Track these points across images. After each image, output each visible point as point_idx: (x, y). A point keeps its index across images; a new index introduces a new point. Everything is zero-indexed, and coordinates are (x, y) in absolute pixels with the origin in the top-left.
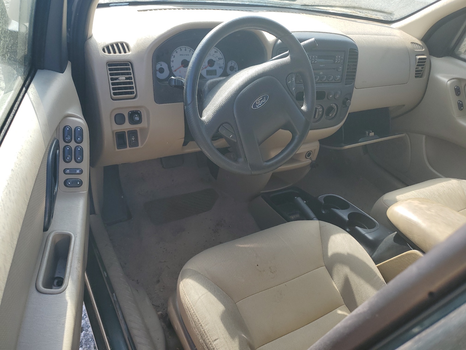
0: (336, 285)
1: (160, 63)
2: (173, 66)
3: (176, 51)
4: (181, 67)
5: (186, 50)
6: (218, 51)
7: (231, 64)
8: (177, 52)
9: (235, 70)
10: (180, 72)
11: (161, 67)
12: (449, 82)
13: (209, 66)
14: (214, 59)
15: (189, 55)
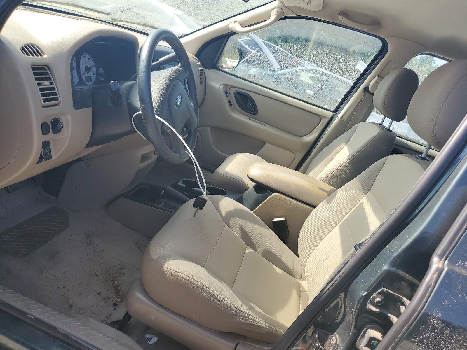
0: (236, 233)
12: (221, 87)
14: (89, 66)
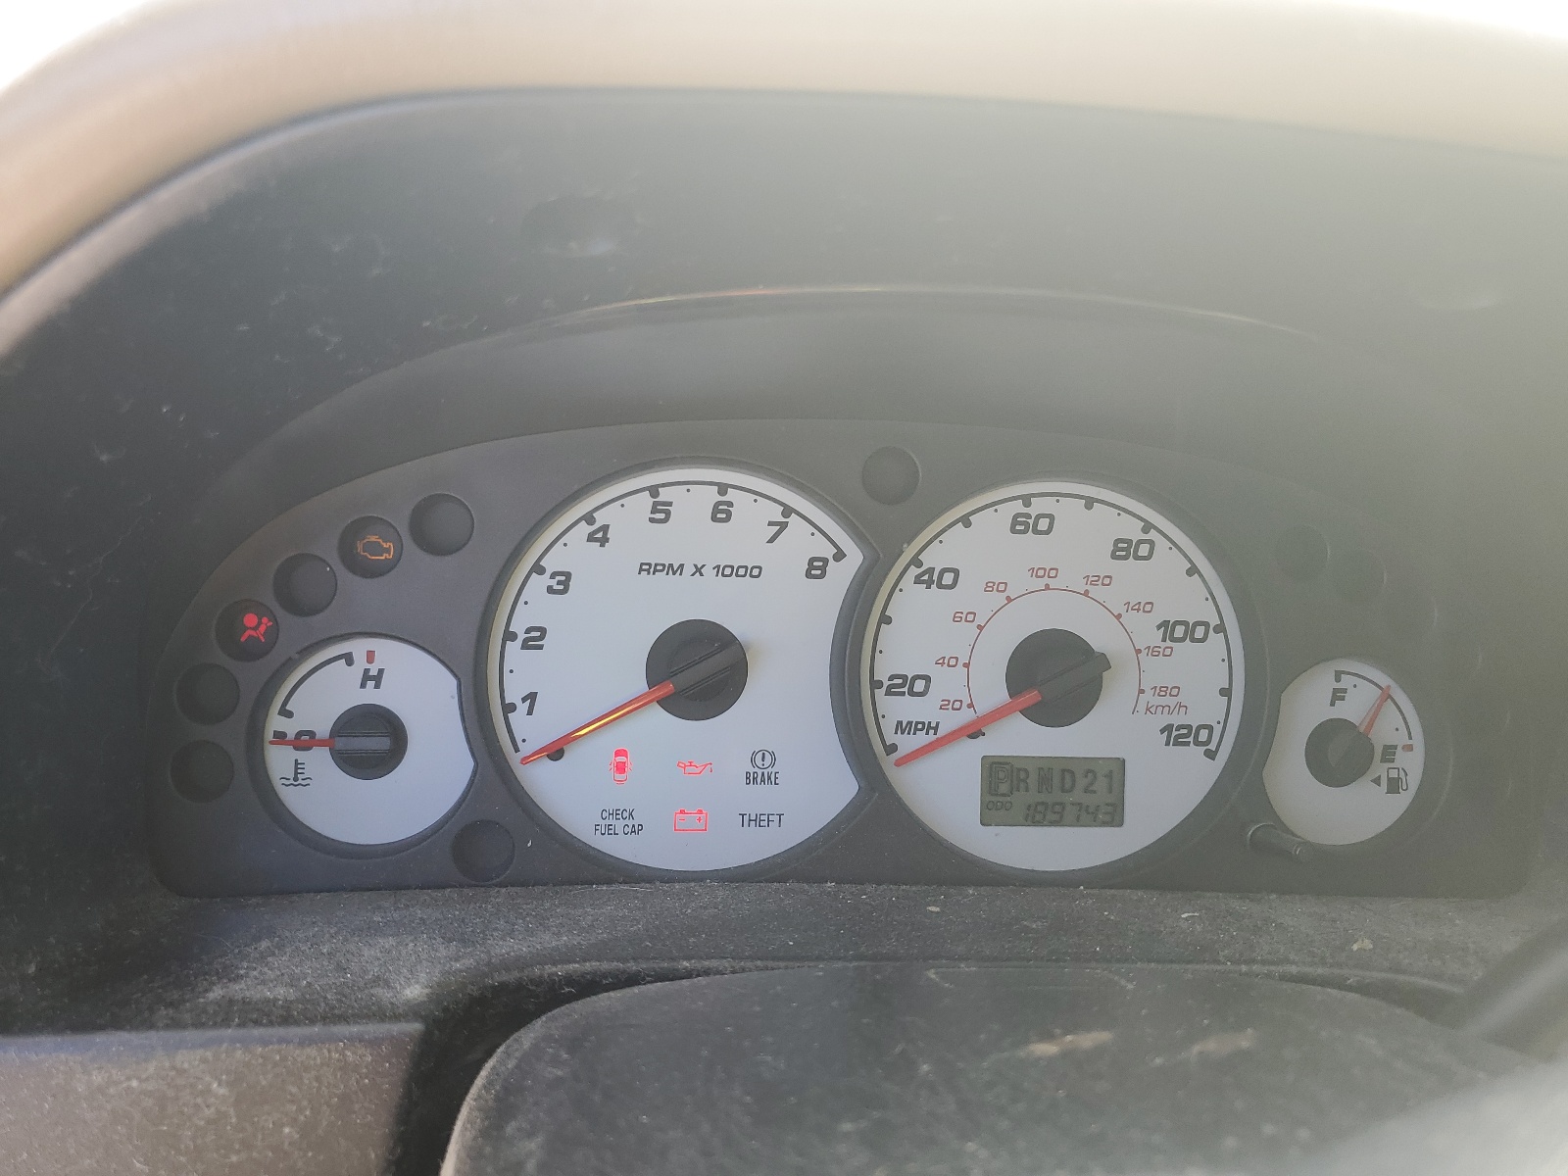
1: (360, 662)
2: (531, 697)
3: (589, 518)
4: (634, 706)
5: (721, 513)
6: (1161, 544)
7: (1338, 695)
8: (600, 537)
9: (1379, 769)
10: (621, 768)
11: (370, 696)
13: (1027, 713)
14: (1099, 634)
15: (754, 572)
